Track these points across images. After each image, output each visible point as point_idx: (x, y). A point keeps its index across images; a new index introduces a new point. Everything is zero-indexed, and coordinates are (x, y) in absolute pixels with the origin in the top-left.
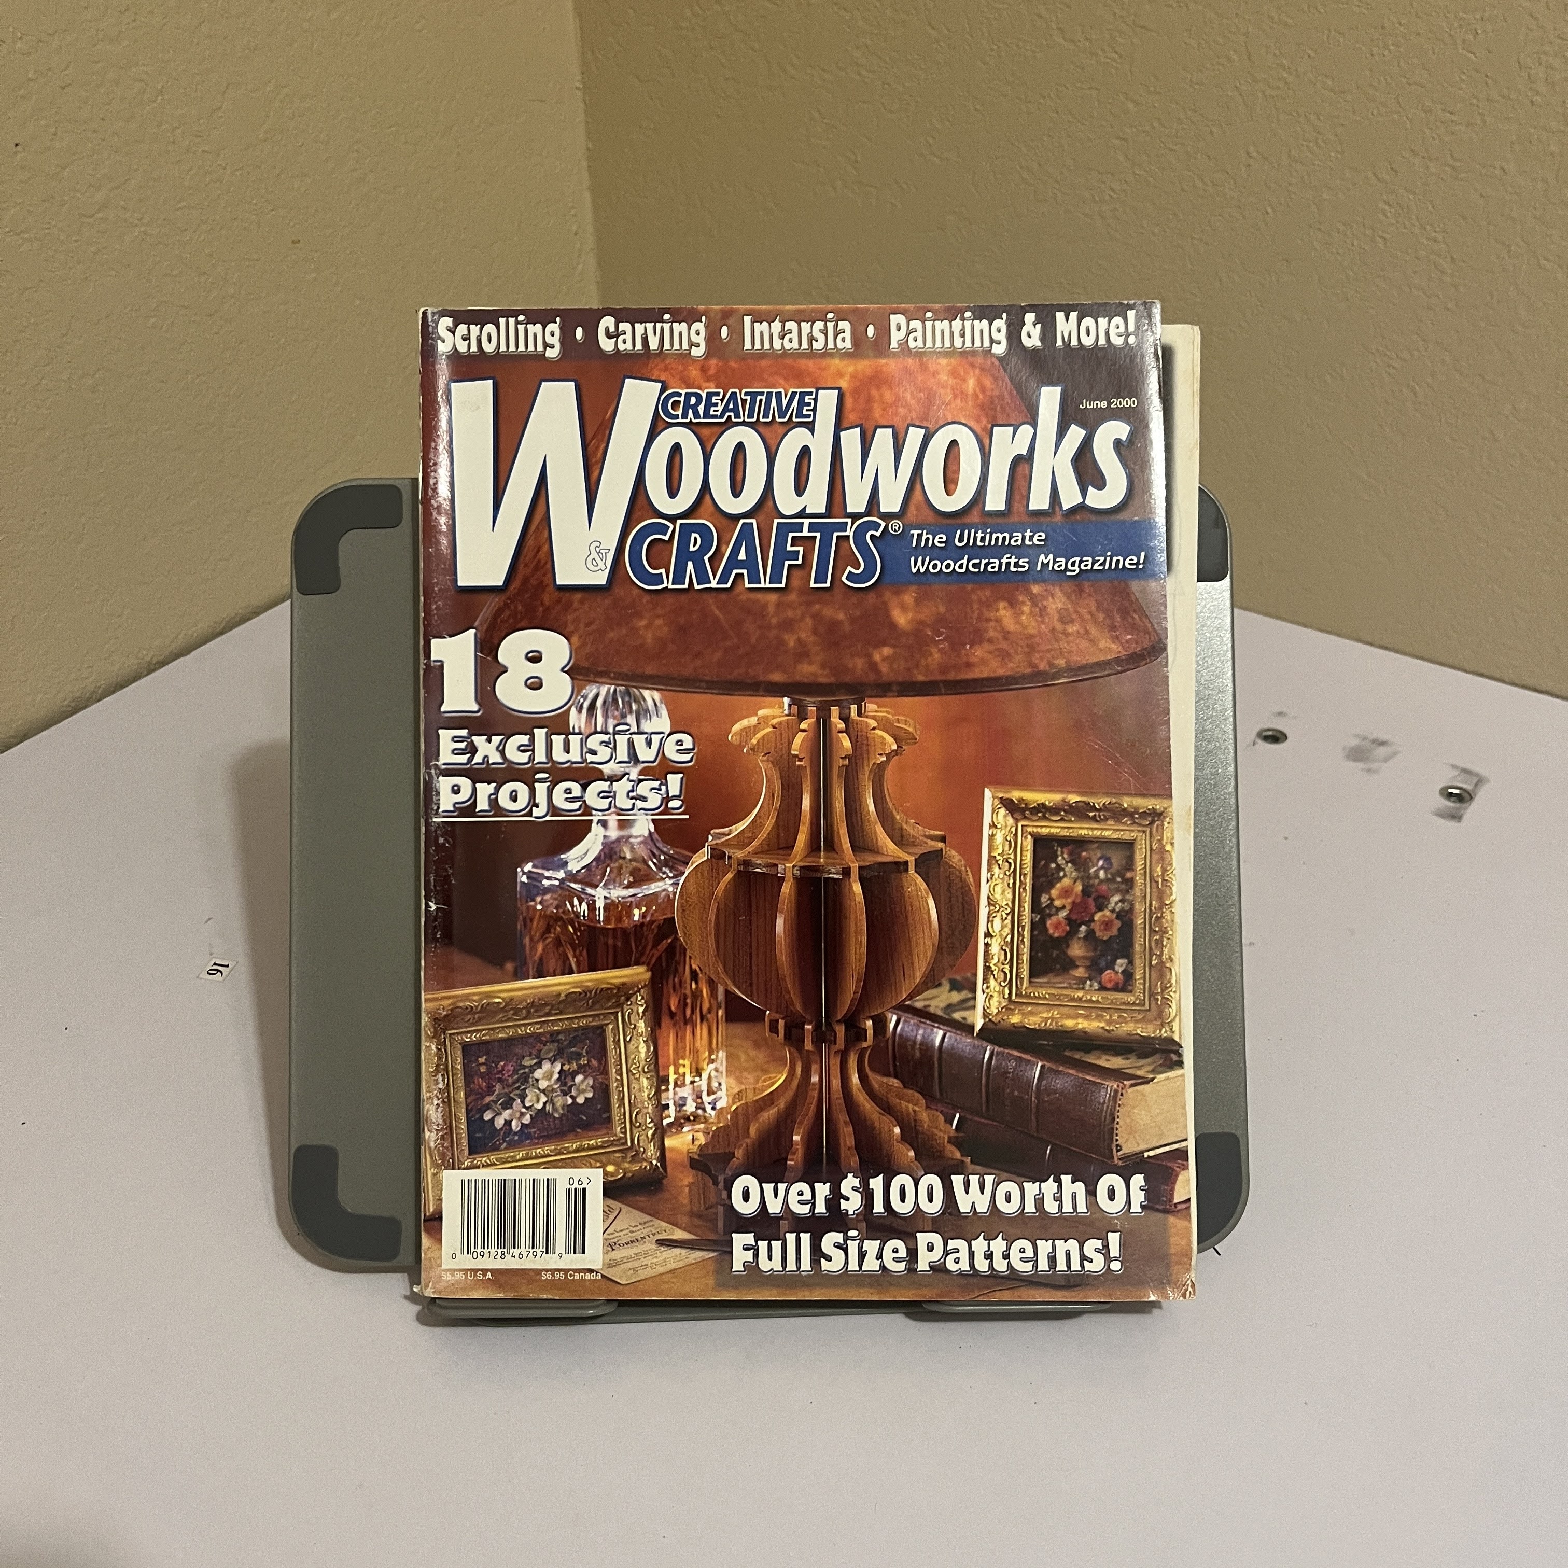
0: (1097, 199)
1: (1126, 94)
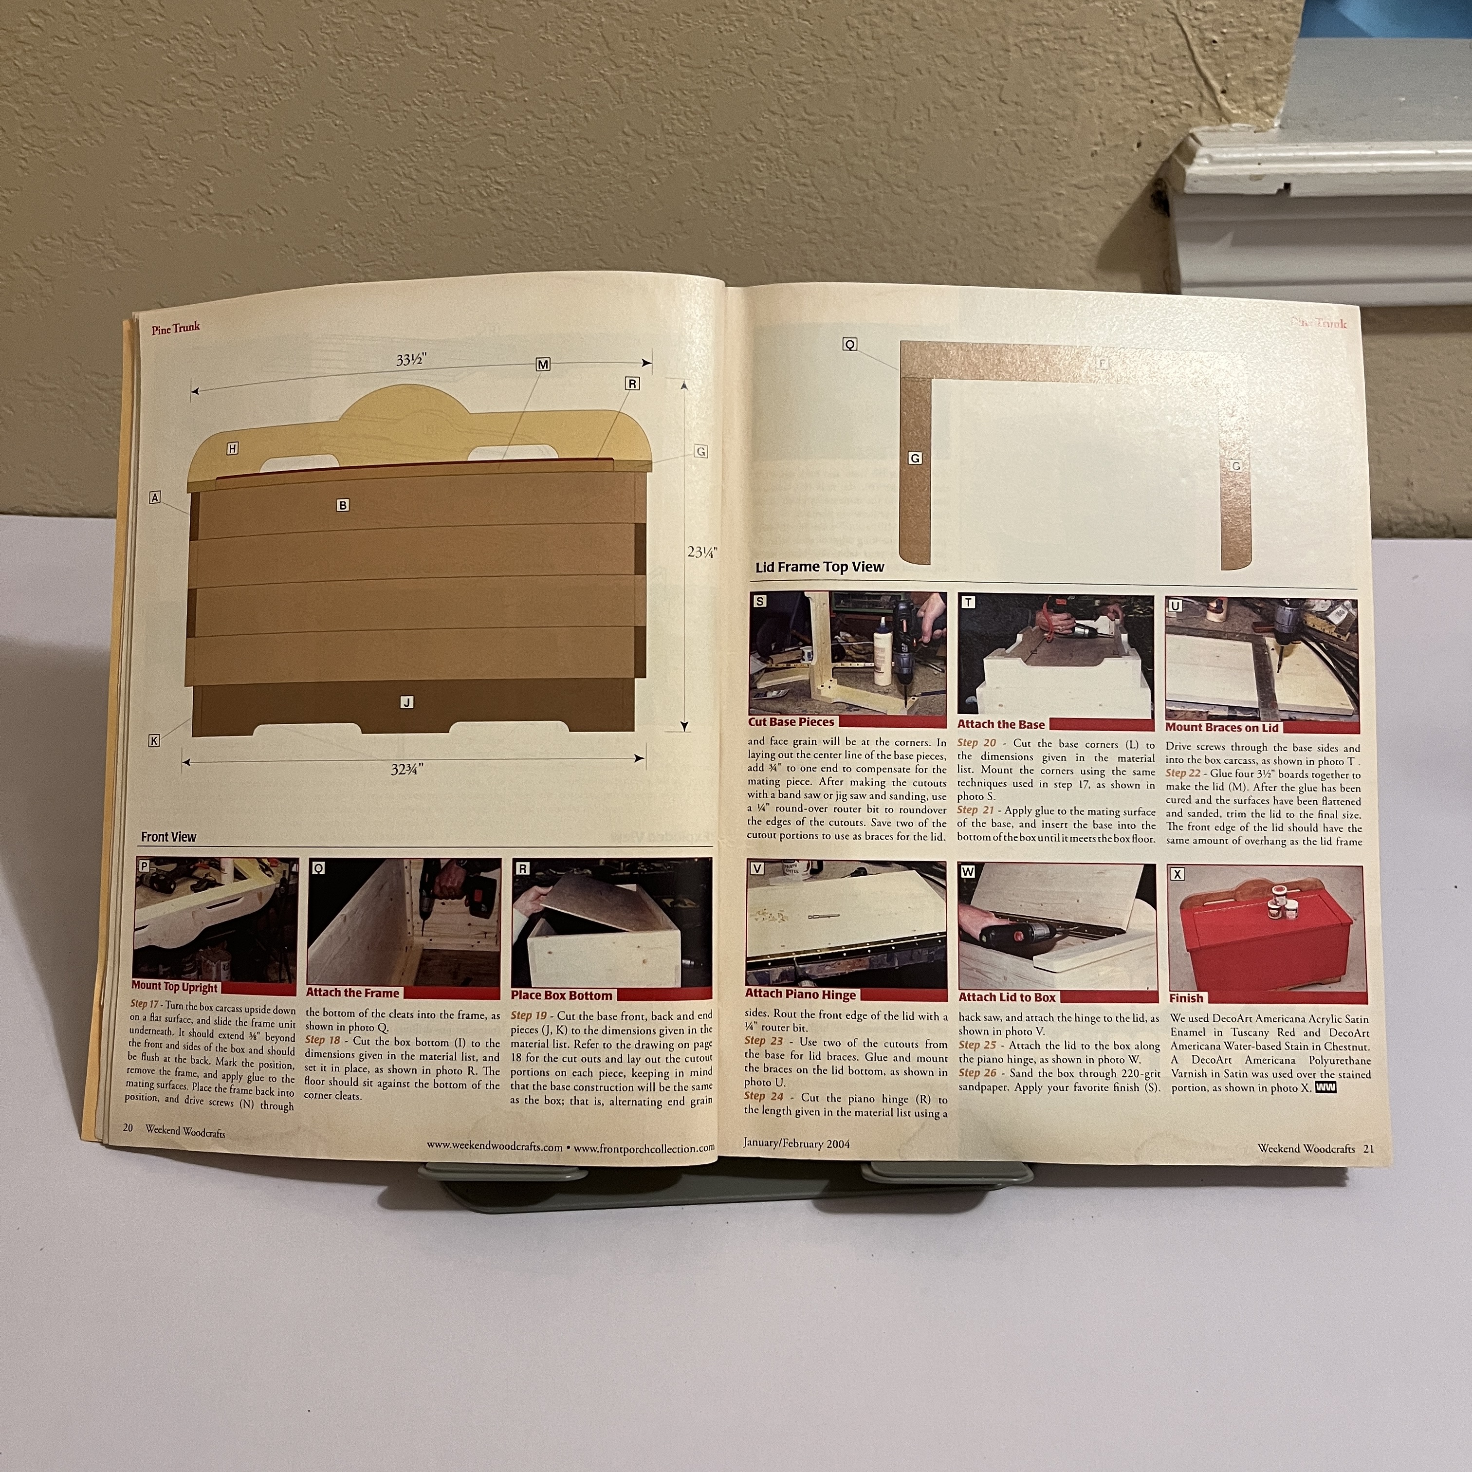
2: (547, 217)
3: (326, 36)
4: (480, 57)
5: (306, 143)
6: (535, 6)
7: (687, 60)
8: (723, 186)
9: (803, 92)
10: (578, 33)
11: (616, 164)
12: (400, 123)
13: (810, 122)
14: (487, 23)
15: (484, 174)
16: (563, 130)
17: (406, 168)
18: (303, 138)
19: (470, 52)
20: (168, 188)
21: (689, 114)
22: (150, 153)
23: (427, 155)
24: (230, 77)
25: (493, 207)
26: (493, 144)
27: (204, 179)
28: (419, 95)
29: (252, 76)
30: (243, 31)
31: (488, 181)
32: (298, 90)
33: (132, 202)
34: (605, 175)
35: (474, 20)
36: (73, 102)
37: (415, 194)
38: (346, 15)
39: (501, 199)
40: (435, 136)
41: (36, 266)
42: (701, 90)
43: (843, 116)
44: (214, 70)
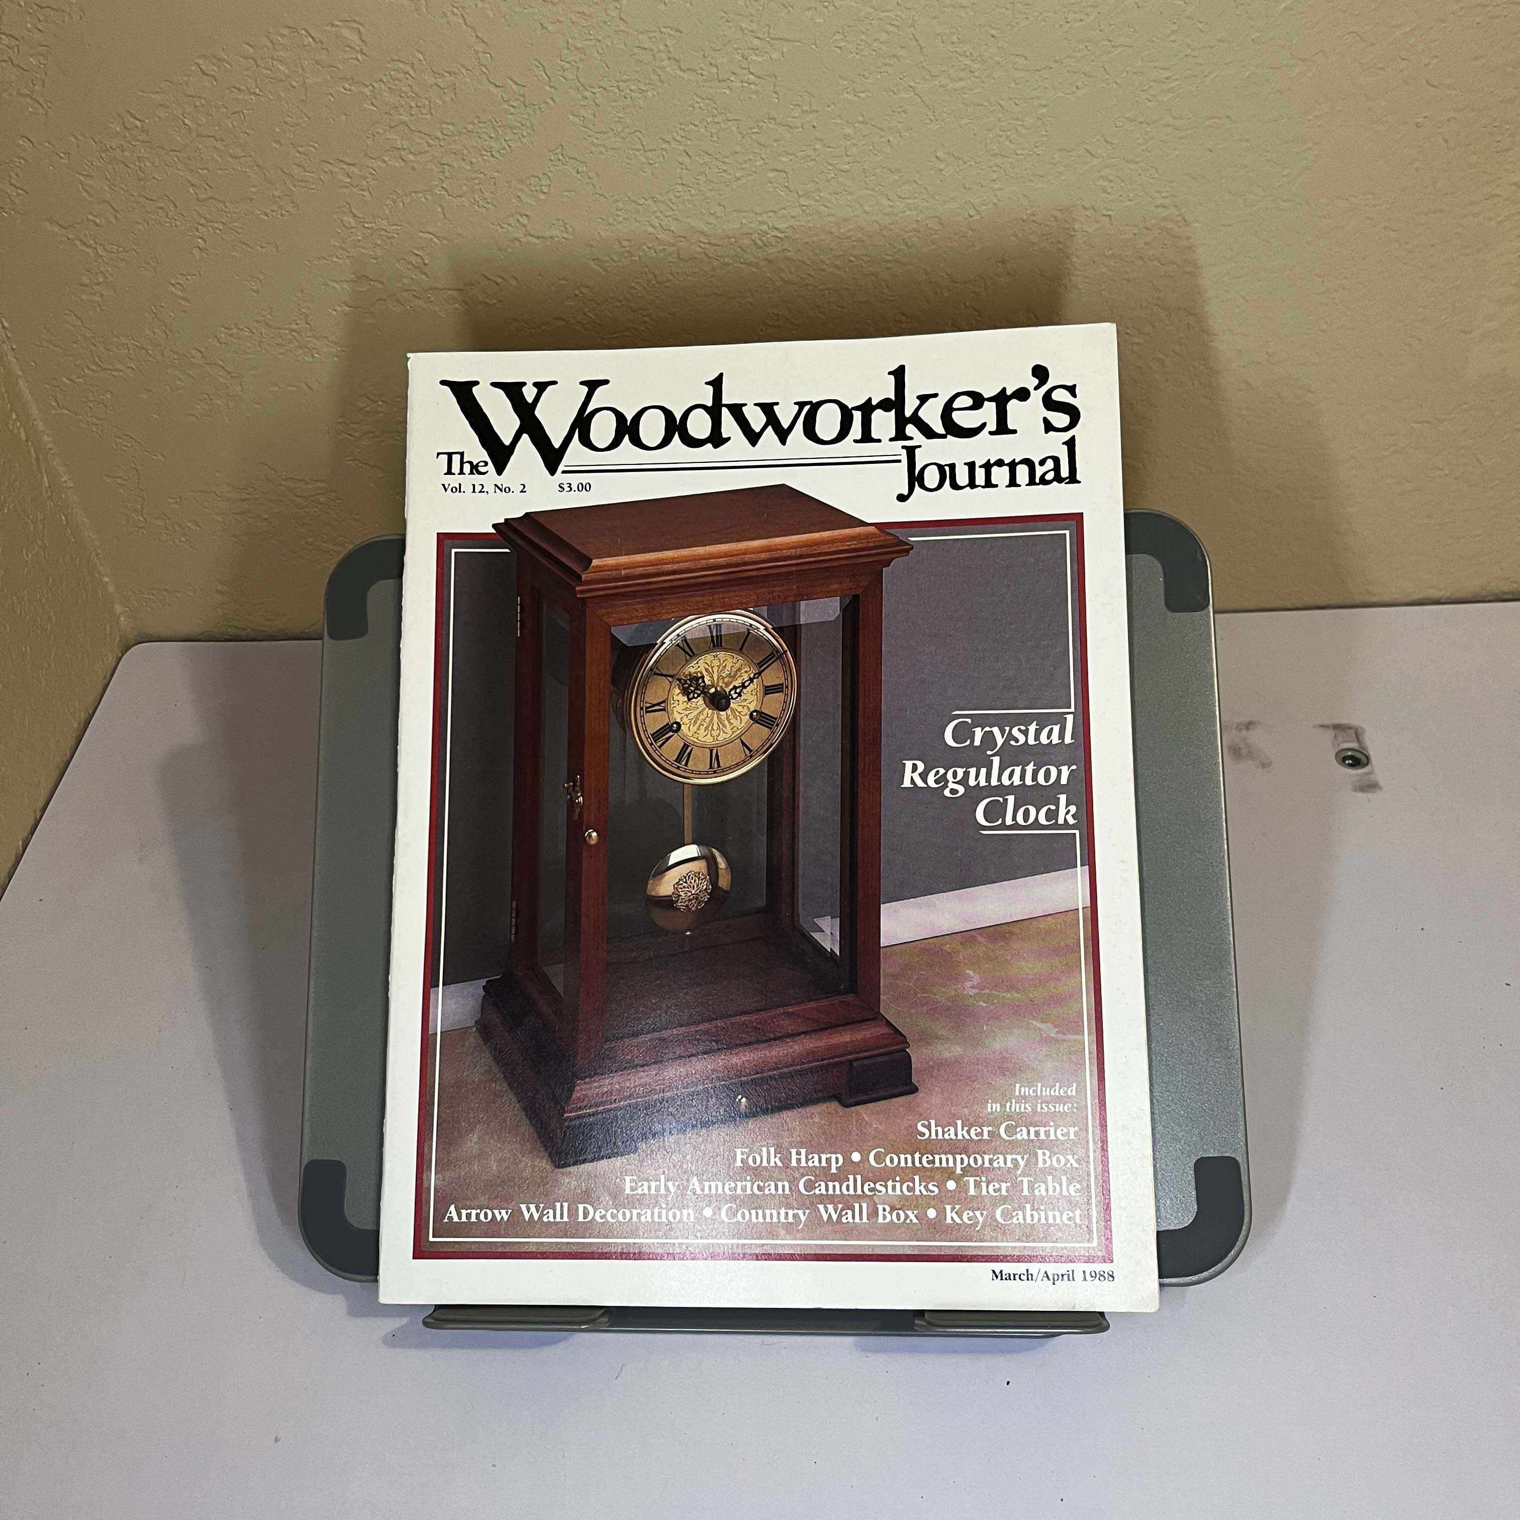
0: (758, 242)
1: (774, 119)
2: (837, 267)
3: (568, 66)
4: (759, 77)
5: (542, 197)
6: (831, 8)
7: (1021, 61)
8: (1058, 214)
9: (1169, 90)
10: (884, 37)
11: (925, 196)
12: (657, 165)
13: (1175, 128)
14: (769, 33)
15: (760, 219)
16: (859, 159)
17: (662, 218)
18: (537, 191)
19: (746, 71)
20: (374, 261)
21: (1020, 129)
22: (350, 220)
23: (688, 200)
24: (449, 124)
25: (771, 258)
26: (771, 182)
27: (418, 249)
28: (681, 129)
29: (476, 121)
30: (463, 66)
31: (764, 227)
32: (532, 132)
33: (333, 281)
34: (910, 209)
35: (751, 31)
36: (258, 166)
37: (674, 248)
38: (592, 37)
39: (779, 249)
40: (700, 177)
41: (221, 363)
42: (1039, 98)
43: (1219, 118)
44: (429, 116)
